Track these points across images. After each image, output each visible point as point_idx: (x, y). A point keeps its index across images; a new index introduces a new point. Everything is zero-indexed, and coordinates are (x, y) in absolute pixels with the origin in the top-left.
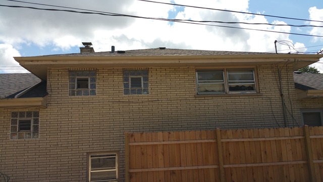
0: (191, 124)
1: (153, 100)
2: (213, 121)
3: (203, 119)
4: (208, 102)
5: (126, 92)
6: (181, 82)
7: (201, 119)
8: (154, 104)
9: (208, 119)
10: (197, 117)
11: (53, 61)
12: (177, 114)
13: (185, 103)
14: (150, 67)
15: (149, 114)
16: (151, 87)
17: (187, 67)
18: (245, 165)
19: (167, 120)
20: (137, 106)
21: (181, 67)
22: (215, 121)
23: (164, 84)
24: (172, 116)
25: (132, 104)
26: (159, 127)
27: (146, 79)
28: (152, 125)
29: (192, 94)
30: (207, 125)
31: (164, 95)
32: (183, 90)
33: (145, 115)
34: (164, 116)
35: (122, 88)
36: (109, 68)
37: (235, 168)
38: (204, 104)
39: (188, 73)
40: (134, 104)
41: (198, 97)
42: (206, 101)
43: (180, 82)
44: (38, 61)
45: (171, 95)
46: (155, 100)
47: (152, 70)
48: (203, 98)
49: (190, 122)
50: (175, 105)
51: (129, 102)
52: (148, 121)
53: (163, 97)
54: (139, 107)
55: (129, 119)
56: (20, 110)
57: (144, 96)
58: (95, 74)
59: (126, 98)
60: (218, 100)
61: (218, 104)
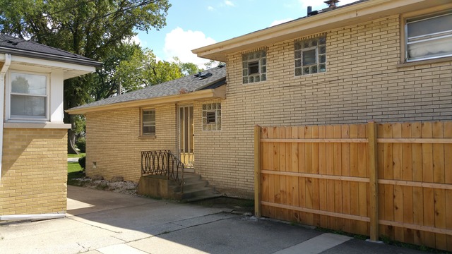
0: (389, 113)
1: (331, 79)
2: (428, 107)
3: (410, 104)
4: (421, 75)
5: (298, 72)
6: (375, 45)
7: (406, 104)
8: (332, 85)
9: (419, 104)
10: (399, 101)
11: (220, 48)
12: (366, 97)
13: (380, 79)
14: (328, 31)
15: (325, 101)
16: (330, 60)
17: (384, 19)
18: (419, 184)
19: (351, 108)
20: (310, 91)
21: (374, 21)
22: (432, 107)
23: (348, 53)
24: (358, 101)
25: (304, 88)
26: (338, 119)
27: (323, 50)
28: (329, 116)
29: (392, 64)
30: (415, 115)
31: (346, 70)
32: (376, 59)
33: (321, 101)
34: (345, 102)
35: (293, 67)
36: (280, 43)
37: (402, 187)
38: (414, 79)
39: (387, 29)
40: (307, 88)
41: (404, 67)
42: (417, 73)
43: (372, 45)
44: (205, 51)
45: (357, 69)
46: (334, 79)
47: (331, 34)
48: (413, 68)
49: (387, 109)
50: (363, 85)
51: (301, 86)
52: (324, 110)
53: (345, 74)
54: (313, 91)
55: (300, 109)
56: (208, 102)
57: (319, 75)
58: (264, 55)
59: (298, 80)
60: (442, 68)
61: (442, 76)
